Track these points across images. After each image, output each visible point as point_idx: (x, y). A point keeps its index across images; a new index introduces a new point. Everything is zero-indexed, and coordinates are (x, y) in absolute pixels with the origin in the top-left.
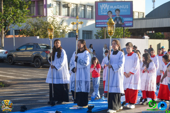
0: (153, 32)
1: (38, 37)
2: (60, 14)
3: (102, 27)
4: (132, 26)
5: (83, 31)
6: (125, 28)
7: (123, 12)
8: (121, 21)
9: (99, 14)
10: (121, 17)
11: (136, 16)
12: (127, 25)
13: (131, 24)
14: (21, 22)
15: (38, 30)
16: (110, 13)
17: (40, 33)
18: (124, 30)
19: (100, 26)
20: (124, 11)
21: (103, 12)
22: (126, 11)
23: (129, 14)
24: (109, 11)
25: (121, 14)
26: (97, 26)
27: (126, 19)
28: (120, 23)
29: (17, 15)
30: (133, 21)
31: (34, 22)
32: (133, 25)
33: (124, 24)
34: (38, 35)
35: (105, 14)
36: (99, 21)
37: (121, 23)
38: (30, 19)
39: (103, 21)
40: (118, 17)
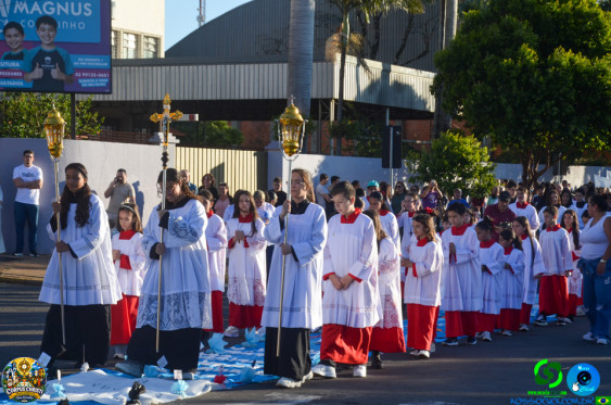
0: (193, 118)
4: (108, 89)
6: (79, 97)
7: (69, 31)
8: (63, 69)
10: (62, 52)
11: (126, 50)
12: (84, 83)
13: (103, 83)
16: (12, 31)
18: (73, 103)
20: (73, 25)
22: (82, 26)
23: (96, 38)
24: (12, 25)
27: (81, 61)
28: (55, 73)
30: (110, 72)
32: (110, 84)
33: (73, 80)
37: (63, 77)
40: (48, 49)
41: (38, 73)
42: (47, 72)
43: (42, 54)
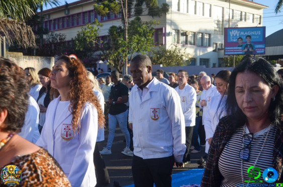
1: (161, 66)
2: (178, 43)
3: (229, 55)
4: (264, 53)
5: (201, 59)
7: (254, 39)
8: (252, 48)
9: (228, 41)
10: (252, 44)
12: (258, 52)
13: (263, 51)
14: (145, 50)
15: (160, 58)
16: (240, 40)
17: (163, 61)
19: (229, 53)
20: (255, 37)
21: (233, 39)
22: (258, 37)
23: (261, 40)
24: (240, 38)
25: (251, 41)
26: (226, 53)
27: (257, 46)
28: (250, 50)
29: (142, 43)
30: (265, 48)
31: (156, 51)
32: (265, 52)
33: (255, 51)
34: (161, 63)
35: (235, 40)
36: (228, 48)
37: (252, 50)
38: (153, 47)
39: (232, 48)
40: (249, 44)
41: (246, 50)
42: (248, 50)
43: (247, 45)
